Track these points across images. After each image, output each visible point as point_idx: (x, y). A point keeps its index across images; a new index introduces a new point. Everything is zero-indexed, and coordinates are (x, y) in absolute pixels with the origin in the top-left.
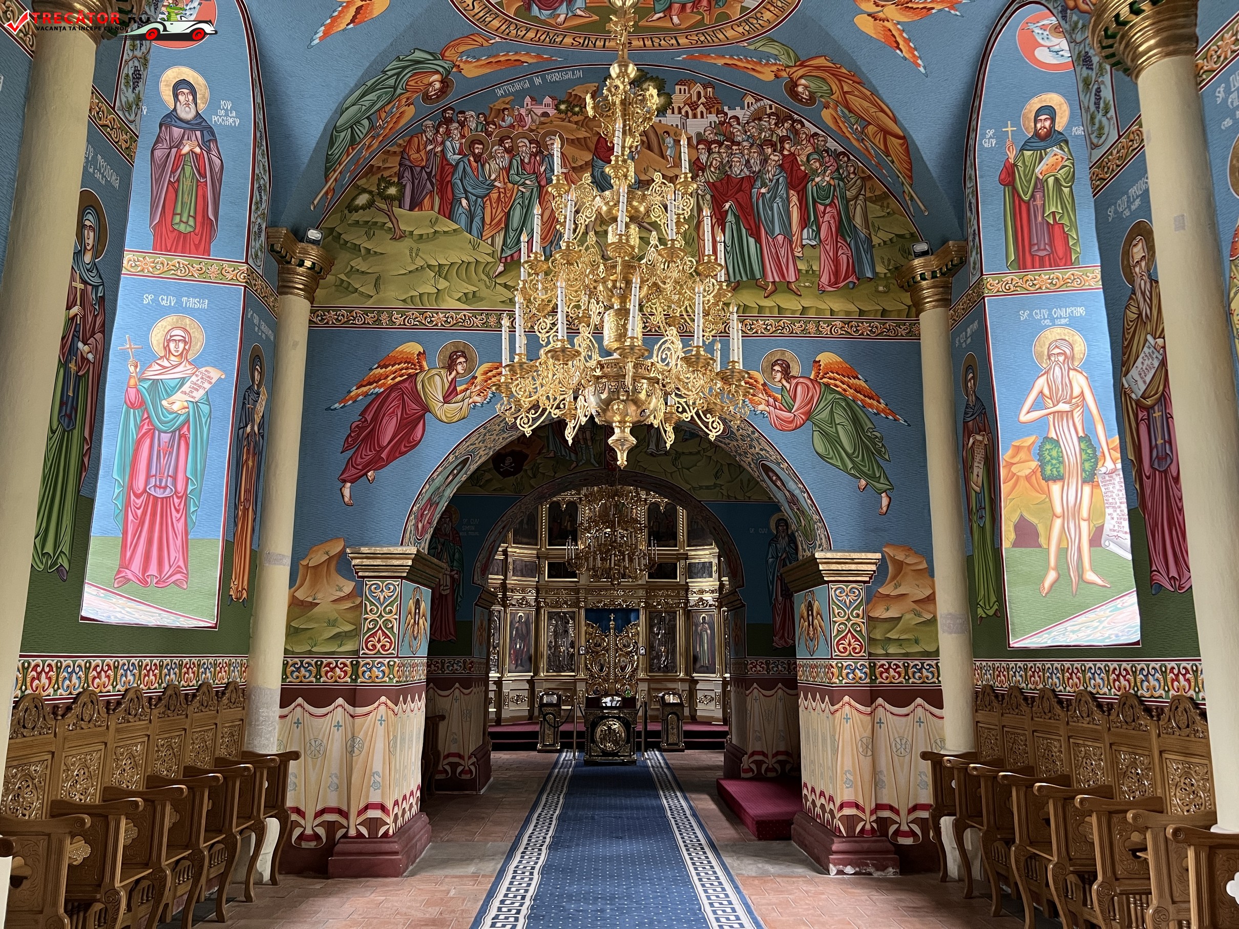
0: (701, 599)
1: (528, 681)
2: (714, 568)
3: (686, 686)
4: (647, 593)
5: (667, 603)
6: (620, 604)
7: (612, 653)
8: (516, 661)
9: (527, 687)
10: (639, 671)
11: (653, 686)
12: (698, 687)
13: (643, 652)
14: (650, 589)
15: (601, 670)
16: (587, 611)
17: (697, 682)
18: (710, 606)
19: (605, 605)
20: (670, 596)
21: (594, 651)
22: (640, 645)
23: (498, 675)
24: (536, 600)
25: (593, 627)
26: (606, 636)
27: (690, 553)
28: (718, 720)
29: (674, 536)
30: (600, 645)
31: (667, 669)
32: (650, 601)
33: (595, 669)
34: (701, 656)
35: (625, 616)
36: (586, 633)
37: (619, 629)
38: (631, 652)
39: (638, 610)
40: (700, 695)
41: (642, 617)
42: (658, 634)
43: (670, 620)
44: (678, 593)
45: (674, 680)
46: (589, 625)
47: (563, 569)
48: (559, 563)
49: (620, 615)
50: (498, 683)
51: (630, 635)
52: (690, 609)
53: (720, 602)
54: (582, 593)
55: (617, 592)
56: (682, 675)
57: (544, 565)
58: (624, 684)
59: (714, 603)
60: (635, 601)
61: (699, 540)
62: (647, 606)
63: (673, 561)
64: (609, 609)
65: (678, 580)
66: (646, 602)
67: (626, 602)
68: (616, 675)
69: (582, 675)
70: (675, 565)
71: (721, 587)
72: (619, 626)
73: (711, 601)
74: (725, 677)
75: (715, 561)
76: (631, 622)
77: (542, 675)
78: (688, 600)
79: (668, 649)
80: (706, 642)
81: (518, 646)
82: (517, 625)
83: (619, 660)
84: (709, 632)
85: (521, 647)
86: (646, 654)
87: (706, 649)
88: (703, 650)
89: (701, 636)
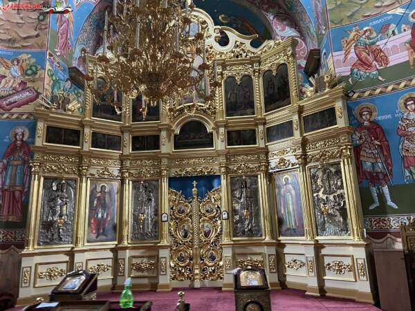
0: (282, 160)
1: (112, 250)
2: (295, 126)
3: (273, 250)
4: (227, 159)
5: (248, 168)
6: (201, 171)
7: (195, 218)
8: (98, 230)
9: (111, 255)
10: (223, 236)
11: (238, 251)
12: (286, 250)
13: (225, 216)
14: (229, 156)
15: (185, 236)
16: (170, 179)
17: (283, 246)
18: (293, 165)
19: (187, 173)
20: (250, 160)
21: (179, 217)
22: (223, 209)
23: (72, 246)
24: (120, 171)
25: (176, 195)
26: (190, 203)
27: (267, 118)
28: (312, 289)
29: (251, 105)
30: (183, 212)
31: (251, 233)
32: (231, 167)
33: (180, 235)
34: (286, 218)
35: (208, 181)
36: (169, 201)
37: (201, 195)
38: (214, 217)
39: (219, 177)
40: (288, 259)
42: (240, 198)
43: (251, 184)
44: (259, 157)
45: (260, 244)
46: (172, 192)
47: (146, 142)
48: (143, 137)
49: (202, 182)
50: (71, 254)
51: (213, 200)
52: (271, 171)
53: (304, 159)
54: (165, 162)
55: (198, 161)
56: (268, 239)
57: (127, 138)
58: (209, 250)
59: (297, 161)
60: (216, 167)
61: (277, 103)
62: (228, 171)
63: (252, 128)
64: (191, 177)
65: (257, 145)
66: (227, 168)
67: (207, 168)
68: (200, 241)
69: (165, 242)
70: (255, 130)
71: (304, 143)
72: (202, 192)
73: (293, 160)
74: (317, 241)
75: (295, 118)
76: (213, 188)
77: (125, 243)
78: (269, 163)
79: (251, 213)
80: (290, 202)
81: (100, 216)
82: (99, 195)
83: (203, 226)
84: (293, 192)
85: (102, 217)
86: (228, 218)
87: (291, 209)
88: (289, 212)
89: (284, 197)
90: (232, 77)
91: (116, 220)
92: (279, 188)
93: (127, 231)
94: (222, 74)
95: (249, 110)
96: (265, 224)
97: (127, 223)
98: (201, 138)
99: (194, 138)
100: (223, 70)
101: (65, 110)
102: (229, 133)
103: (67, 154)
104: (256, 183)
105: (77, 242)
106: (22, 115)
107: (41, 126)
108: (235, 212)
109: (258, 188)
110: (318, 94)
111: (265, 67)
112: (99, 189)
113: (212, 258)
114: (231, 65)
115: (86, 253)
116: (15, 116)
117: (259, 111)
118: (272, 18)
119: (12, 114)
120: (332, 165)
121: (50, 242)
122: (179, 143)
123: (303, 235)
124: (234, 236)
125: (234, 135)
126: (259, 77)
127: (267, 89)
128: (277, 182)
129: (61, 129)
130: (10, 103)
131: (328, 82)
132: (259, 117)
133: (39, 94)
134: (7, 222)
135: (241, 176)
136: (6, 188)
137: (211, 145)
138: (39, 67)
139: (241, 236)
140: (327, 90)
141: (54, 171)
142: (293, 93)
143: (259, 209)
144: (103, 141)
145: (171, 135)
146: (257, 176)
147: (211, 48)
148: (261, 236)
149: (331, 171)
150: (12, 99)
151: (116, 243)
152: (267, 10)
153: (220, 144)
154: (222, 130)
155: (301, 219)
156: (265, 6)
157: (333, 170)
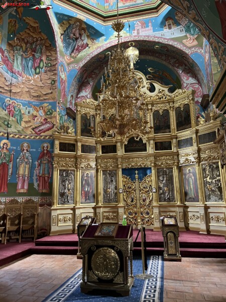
0: (187, 159)
1: (93, 208)
2: (194, 141)
3: (181, 210)
4: (155, 158)
5: (167, 163)
6: (140, 165)
7: (137, 191)
8: (86, 197)
9: (92, 211)
10: (153, 201)
11: (162, 210)
12: (189, 210)
13: (154, 191)
14: (156, 157)
15: (132, 201)
16: (123, 169)
17: (187, 207)
18: (193, 162)
19: (132, 166)
20: (168, 159)
21: (128, 191)
22: (153, 187)
23: (74, 205)
24: (96, 165)
25: (126, 178)
26: (134, 183)
27: (178, 135)
28: (203, 231)
29: (168, 127)
30: (131, 188)
31: (169, 200)
32: (157, 163)
33: (129, 201)
34: (189, 192)
35: (144, 171)
36: (123, 182)
37: (140, 179)
38: (148, 191)
39: (151, 168)
40: (190, 215)
41: (153, 171)
42: (163, 181)
43: (169, 173)
44: (173, 157)
45: (174, 206)
46: (124, 177)
47: (109, 149)
48: (107, 146)
49: (141, 171)
50: (74, 209)
51: (147, 182)
52: (180, 165)
53: (199, 159)
54: (120, 160)
55: (139, 159)
56: (179, 203)
57: (99, 147)
58: (145, 209)
59: (195, 160)
60: (148, 163)
61: (184, 127)
62: (156, 165)
63: (169, 140)
64: (135, 168)
65: (172, 150)
66: (155, 163)
67: (143, 164)
68: (141, 204)
69: (121, 204)
70: (171, 142)
71: (199, 151)
72: (141, 177)
73: (193, 160)
74: (206, 204)
75: (194, 136)
76: (147, 174)
77: (100, 204)
78: (179, 161)
79: (169, 189)
80: (191, 183)
81: (86, 189)
82: (85, 178)
83: (142, 196)
84: (193, 177)
85: (88, 190)
86: (156, 192)
87: (192, 187)
88: (191, 189)
89: (188, 180)
90: (157, 111)
91: (95, 192)
92: (185, 175)
93: (101, 198)
94: (151, 109)
95: (167, 130)
96: (177, 195)
97: (100, 194)
98: (140, 146)
99: (136, 146)
100: (152, 107)
101: (67, 133)
102: (156, 143)
103: (70, 157)
104: (172, 172)
105: (76, 204)
106: (46, 136)
107: (57, 143)
108: (160, 188)
109: (173, 175)
110: (207, 123)
111: (177, 105)
112: (85, 175)
113: (148, 213)
114: (156, 104)
115: (81, 209)
116: (43, 137)
117: (173, 131)
118: (181, 72)
119: (41, 136)
120: (214, 163)
121: (64, 203)
122: (128, 149)
123: (199, 201)
124: (160, 202)
125: (159, 144)
126: (173, 111)
127: (178, 118)
128: (184, 172)
129: (66, 143)
130: (40, 131)
131: (212, 116)
132: (173, 134)
133: (54, 125)
134: (42, 193)
135: (163, 168)
136: (41, 175)
137: (145, 150)
138: (53, 110)
139: (163, 202)
140: (212, 121)
141: (64, 166)
142: (193, 122)
143: (173, 187)
144: (86, 149)
145: (122, 145)
146: (172, 168)
147: (145, 93)
148: (175, 201)
149: (213, 167)
150: (41, 128)
151: (95, 204)
152: (178, 67)
153: (150, 149)
154: (152, 142)
155: (197, 193)
156: (177, 65)
157: (215, 166)
